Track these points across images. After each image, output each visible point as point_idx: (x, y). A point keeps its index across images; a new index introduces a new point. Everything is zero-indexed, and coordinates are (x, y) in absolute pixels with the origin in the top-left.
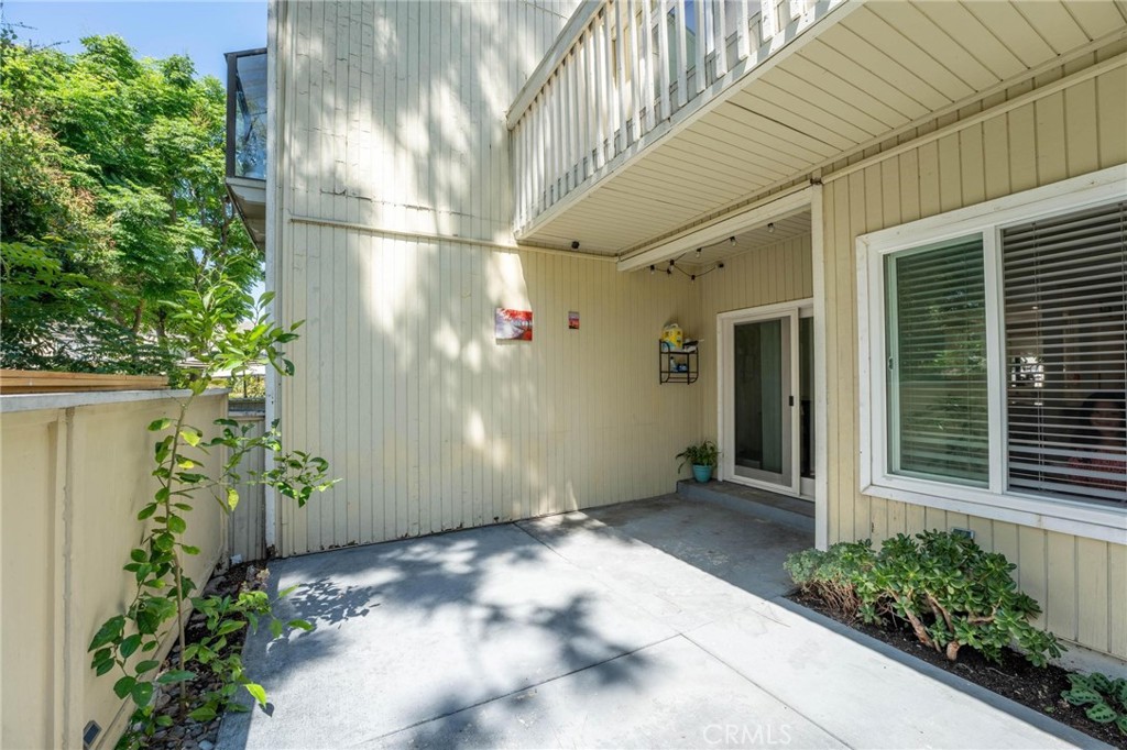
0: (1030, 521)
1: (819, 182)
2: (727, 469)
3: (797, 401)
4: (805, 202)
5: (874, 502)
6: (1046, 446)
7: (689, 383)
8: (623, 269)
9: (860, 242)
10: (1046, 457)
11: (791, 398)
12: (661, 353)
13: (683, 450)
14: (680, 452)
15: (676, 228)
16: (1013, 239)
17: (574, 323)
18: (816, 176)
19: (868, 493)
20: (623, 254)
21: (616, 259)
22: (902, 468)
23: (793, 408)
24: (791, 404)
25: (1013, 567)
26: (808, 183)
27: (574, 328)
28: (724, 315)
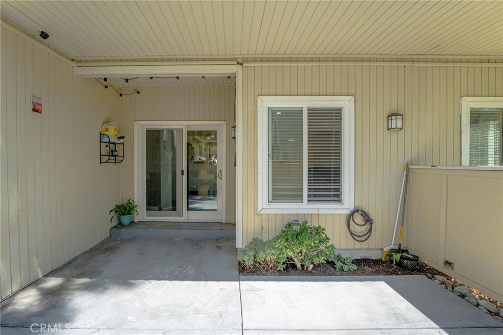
0: (315, 212)
1: (241, 64)
2: (141, 214)
3: (185, 173)
4: (233, 71)
5: (263, 216)
6: (314, 185)
7: (115, 163)
8: (78, 74)
9: (259, 99)
10: (314, 189)
11: (183, 172)
12: (101, 142)
13: (113, 208)
14: (112, 209)
15: (127, 58)
16: (312, 112)
17: (37, 107)
18: (240, 61)
19: (261, 213)
20: (80, 61)
21: (74, 64)
22: (272, 200)
23: (183, 176)
24: (183, 173)
25: (324, 229)
26: (235, 63)
27: (37, 111)
28: (139, 123)
